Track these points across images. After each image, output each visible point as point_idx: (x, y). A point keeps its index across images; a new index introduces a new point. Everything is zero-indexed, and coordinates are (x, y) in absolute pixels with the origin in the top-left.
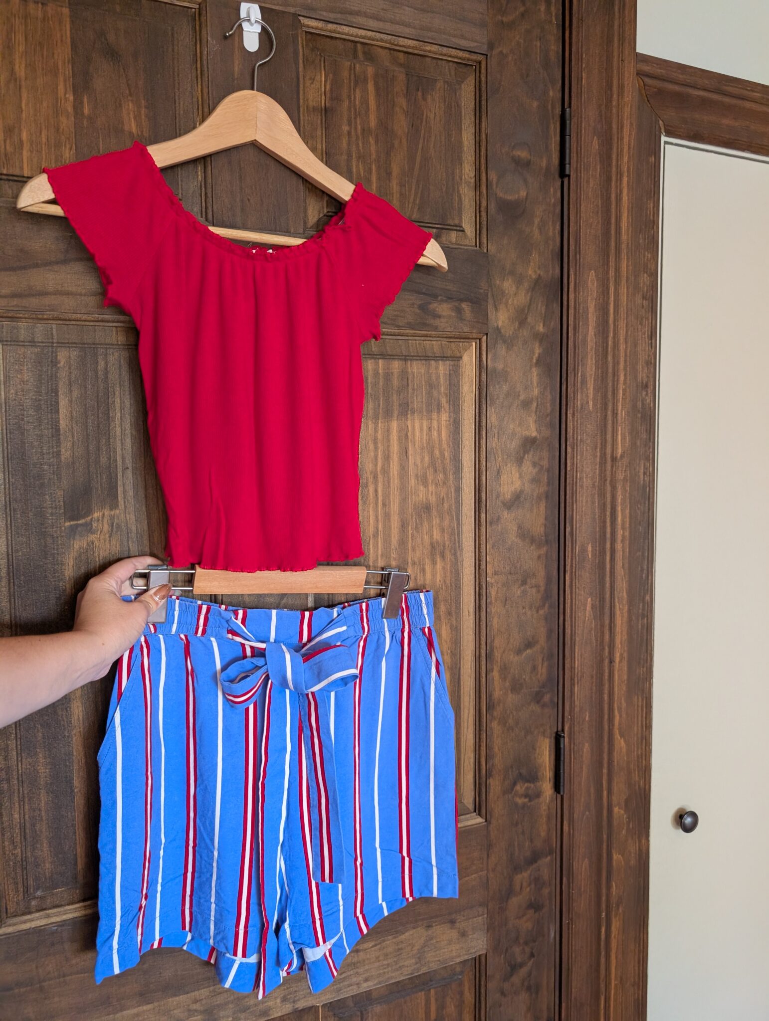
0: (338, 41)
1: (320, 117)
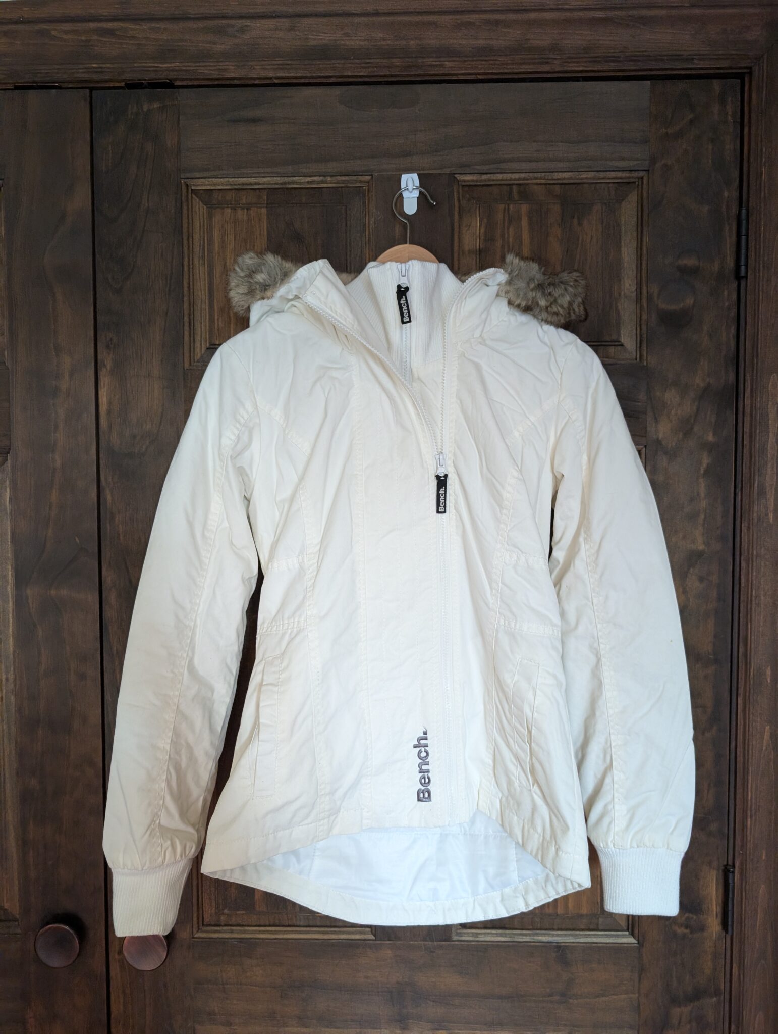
0: (494, 187)
1: (474, 258)
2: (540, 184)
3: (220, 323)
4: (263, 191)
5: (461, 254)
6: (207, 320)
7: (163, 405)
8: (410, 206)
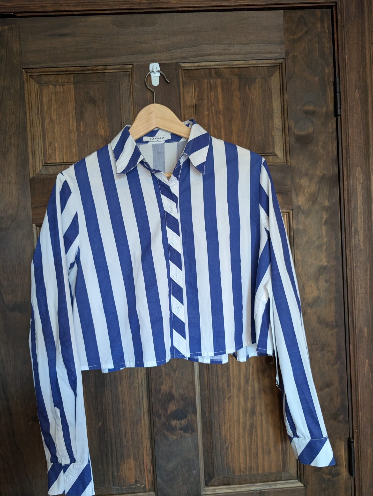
0: (201, 70)
1: (193, 110)
2: (227, 68)
3: (50, 151)
4: (71, 75)
5: (185, 107)
6: (42, 150)
7: (19, 199)
8: (155, 80)
